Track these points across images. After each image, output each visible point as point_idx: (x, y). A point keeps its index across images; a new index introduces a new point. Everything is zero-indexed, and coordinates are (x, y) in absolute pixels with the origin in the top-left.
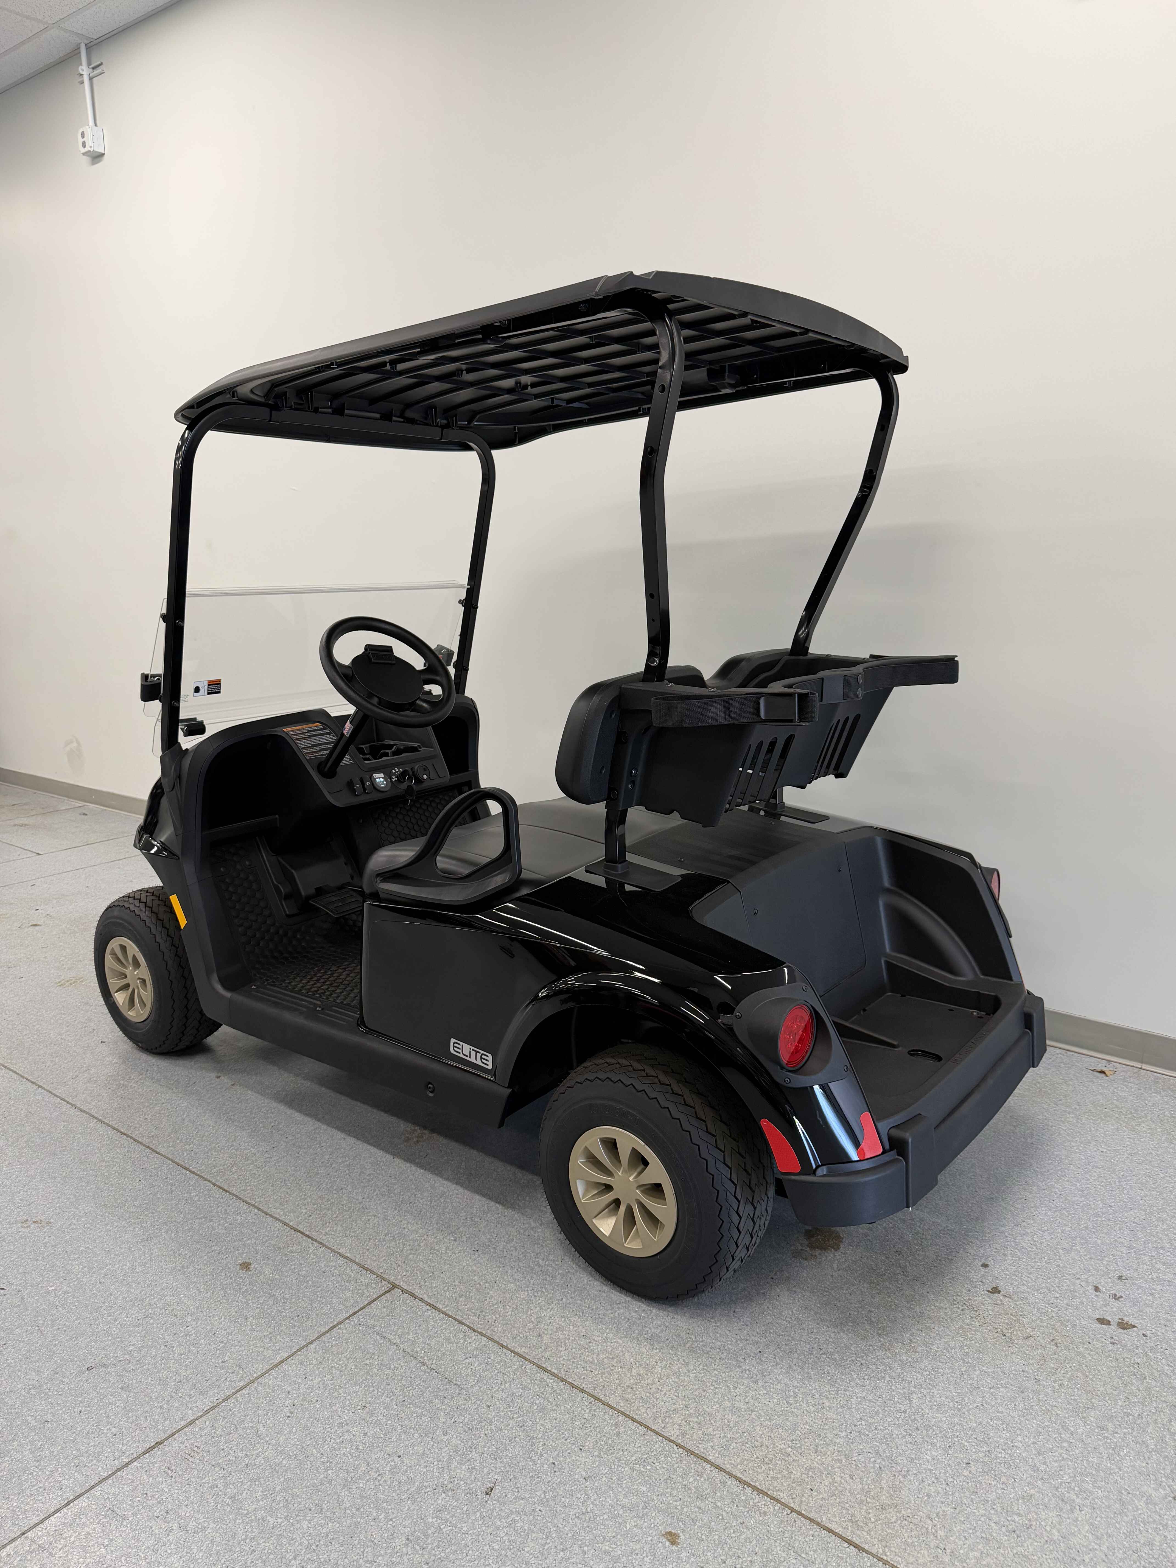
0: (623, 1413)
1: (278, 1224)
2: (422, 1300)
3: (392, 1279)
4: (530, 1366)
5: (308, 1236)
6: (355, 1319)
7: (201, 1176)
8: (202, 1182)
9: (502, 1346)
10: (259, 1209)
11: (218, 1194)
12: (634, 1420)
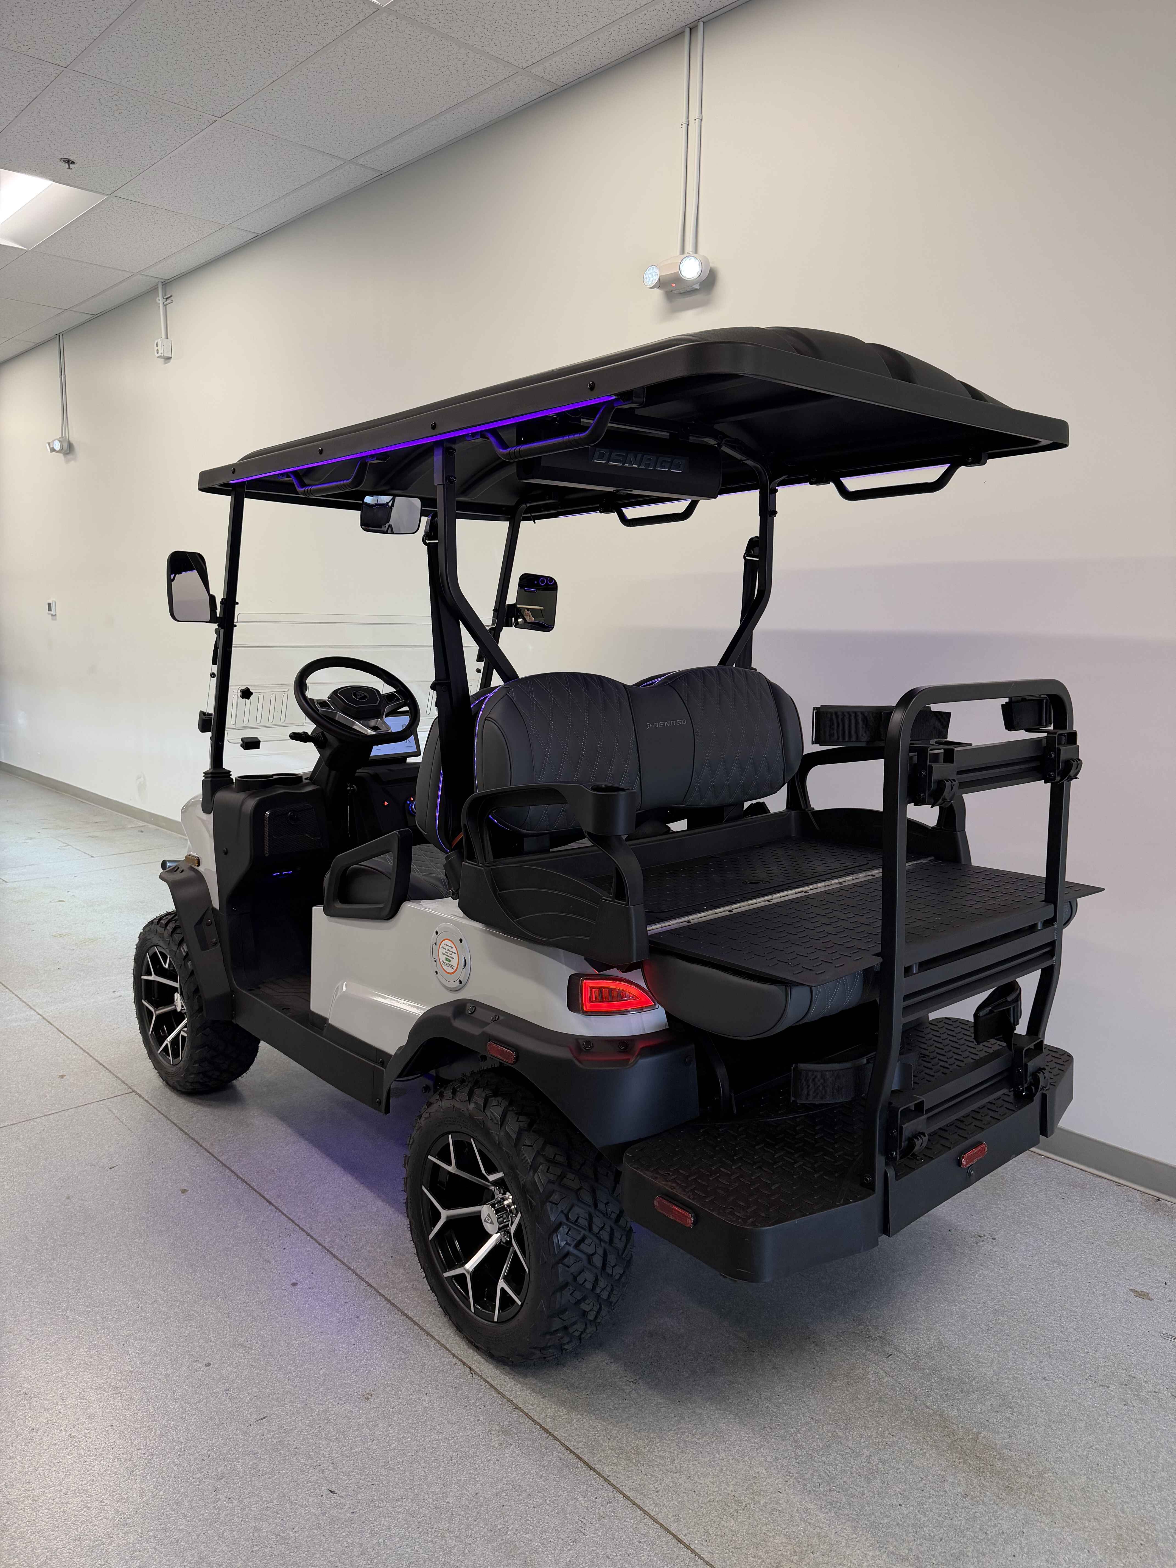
0: (205, 1149)
1: (93, 1061)
2: (143, 1098)
3: (135, 1088)
4: (175, 1128)
5: (105, 1067)
6: (101, 1102)
7: (67, 1037)
8: (66, 1039)
9: (169, 1119)
10: (88, 1054)
11: (71, 1045)
12: (208, 1151)
